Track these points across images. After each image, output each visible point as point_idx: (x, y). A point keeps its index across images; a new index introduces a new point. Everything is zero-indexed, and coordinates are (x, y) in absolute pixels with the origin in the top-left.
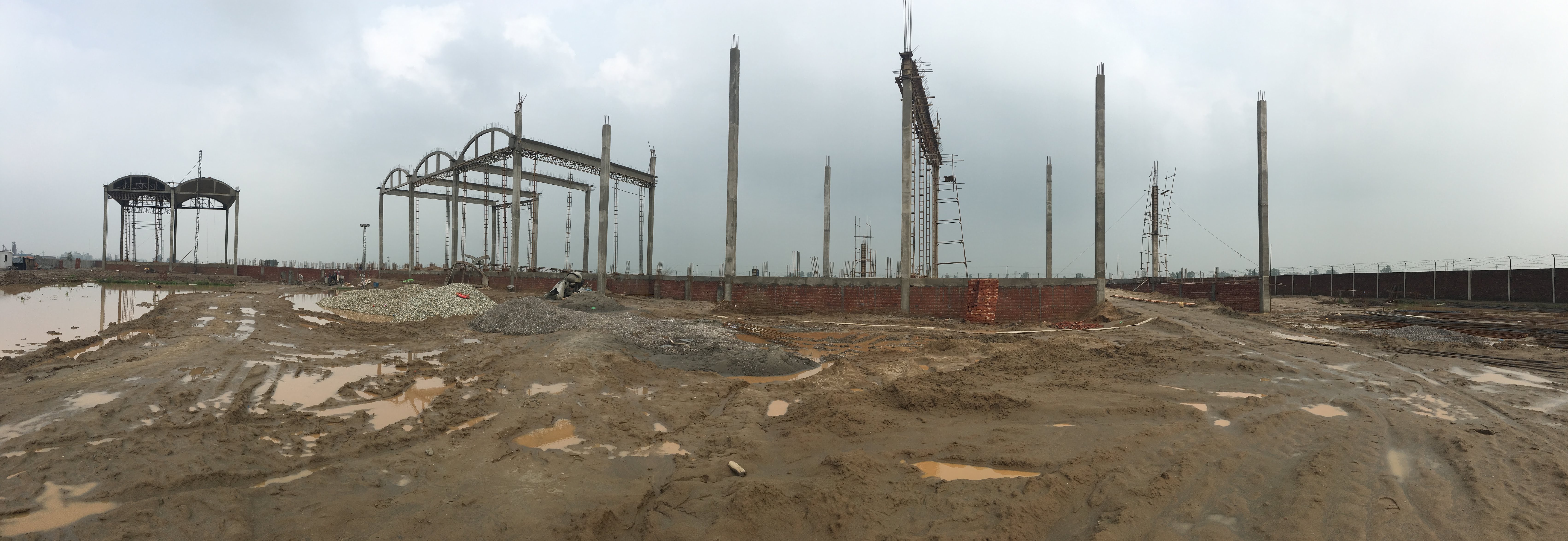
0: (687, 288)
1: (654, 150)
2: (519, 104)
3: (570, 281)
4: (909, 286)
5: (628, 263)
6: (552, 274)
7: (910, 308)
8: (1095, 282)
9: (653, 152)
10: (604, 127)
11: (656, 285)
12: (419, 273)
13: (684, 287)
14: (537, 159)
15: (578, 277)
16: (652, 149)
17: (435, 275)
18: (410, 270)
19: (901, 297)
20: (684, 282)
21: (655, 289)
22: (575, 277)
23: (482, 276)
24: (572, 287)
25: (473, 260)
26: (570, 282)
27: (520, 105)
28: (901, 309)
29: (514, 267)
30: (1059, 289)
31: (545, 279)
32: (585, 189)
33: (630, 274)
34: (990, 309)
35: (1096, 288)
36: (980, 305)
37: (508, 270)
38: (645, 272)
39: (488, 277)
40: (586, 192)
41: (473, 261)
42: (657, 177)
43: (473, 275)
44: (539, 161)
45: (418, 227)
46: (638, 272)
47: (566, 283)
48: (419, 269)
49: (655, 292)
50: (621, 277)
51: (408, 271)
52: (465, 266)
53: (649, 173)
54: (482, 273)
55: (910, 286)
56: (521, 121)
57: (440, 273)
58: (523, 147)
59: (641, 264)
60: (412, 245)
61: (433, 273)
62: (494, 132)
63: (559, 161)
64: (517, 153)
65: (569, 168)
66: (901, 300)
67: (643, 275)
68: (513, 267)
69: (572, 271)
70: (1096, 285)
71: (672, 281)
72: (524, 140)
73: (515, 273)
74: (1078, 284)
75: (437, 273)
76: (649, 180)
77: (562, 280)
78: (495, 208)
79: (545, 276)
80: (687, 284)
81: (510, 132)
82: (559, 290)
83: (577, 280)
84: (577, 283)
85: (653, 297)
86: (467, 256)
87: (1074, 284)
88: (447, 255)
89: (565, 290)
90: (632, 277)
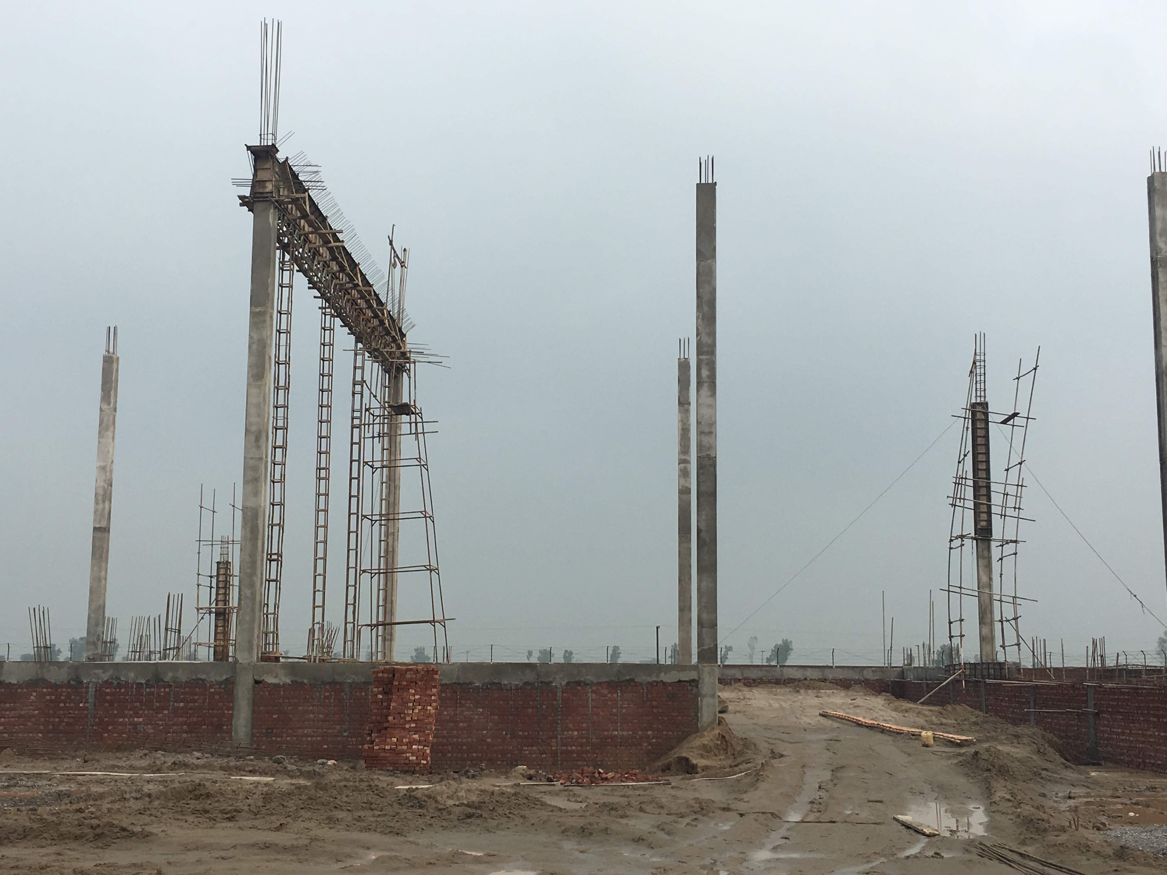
4: (251, 681)
7: (253, 735)
8: (693, 675)
19: (232, 709)
28: (231, 739)
30: (605, 692)
34: (416, 737)
35: (695, 689)
36: (394, 727)
55: (257, 682)
66: (231, 717)
70: (695, 683)
74: (650, 680)
87: (642, 678)
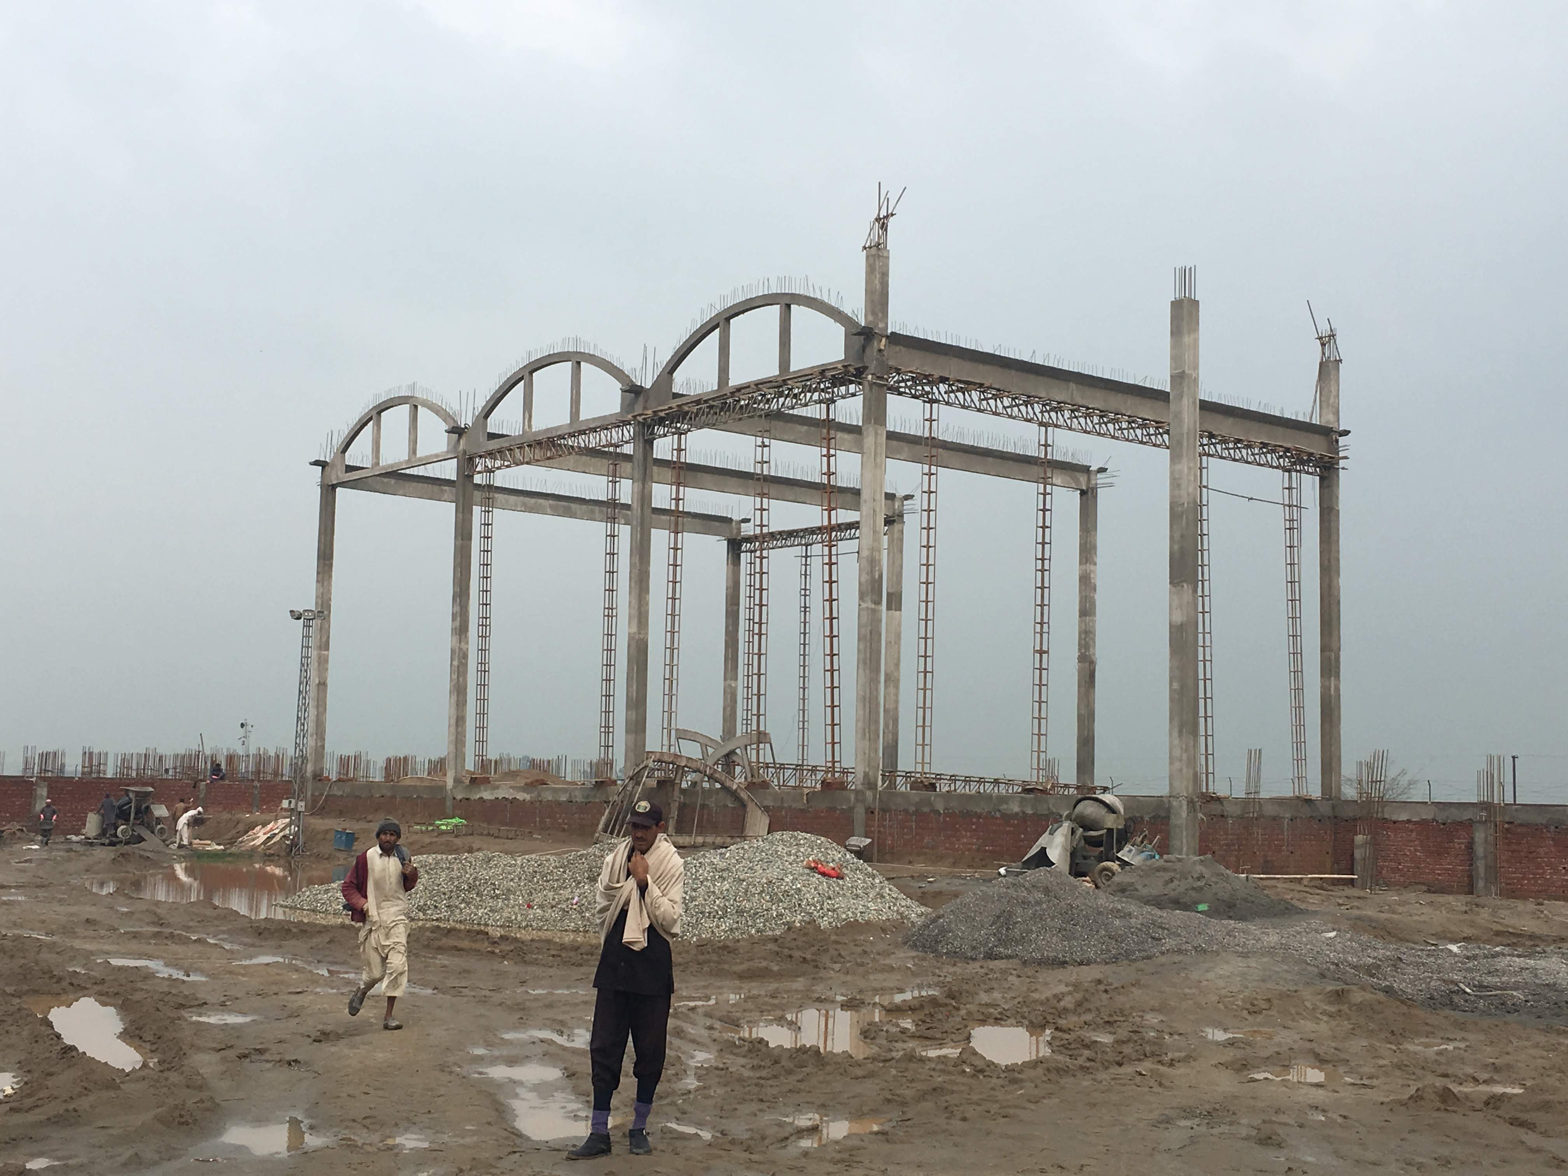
0: (1480, 850)
1: (1332, 336)
2: (878, 219)
3: (1085, 824)
5: (1255, 758)
6: (1003, 799)
9: (1327, 340)
10: (1176, 305)
11: (1359, 839)
12: (487, 795)
13: (1470, 846)
14: (937, 401)
15: (1111, 809)
16: (1324, 329)
17: (559, 804)
18: (450, 782)
20: (1468, 825)
21: (1358, 854)
22: (1103, 811)
23: (744, 805)
24: (1095, 842)
25: (704, 747)
26: (1086, 828)
27: (882, 222)
29: (866, 775)
31: (979, 816)
32: (1077, 481)
33: (1264, 795)
37: (842, 786)
38: (1315, 791)
39: (766, 809)
40: (1083, 493)
41: (704, 752)
42: (1346, 433)
43: (711, 802)
44: (943, 407)
45: (485, 622)
46: (1287, 791)
47: (1073, 832)
48: (486, 781)
49: (1358, 867)
50: (1230, 809)
51: (443, 788)
52: (681, 770)
53: (1316, 421)
54: (744, 795)
56: (885, 275)
57: (579, 798)
58: (891, 363)
59: (1300, 760)
60: (459, 690)
61: (548, 796)
62: (788, 306)
63: (1007, 402)
64: (872, 384)
65: (1041, 424)
67: (1309, 801)
68: (860, 775)
69: (1093, 789)
71: (1423, 823)
72: (896, 339)
73: (869, 794)
75: (563, 798)
76: (1316, 447)
77: (1058, 820)
78: (735, 546)
79: (981, 808)
80: (1479, 836)
81: (847, 310)
82: (1054, 854)
83: (1110, 821)
84: (1110, 831)
85: (1352, 882)
86: (683, 735)
88: (607, 729)
89: (1073, 854)
90: (1269, 810)
